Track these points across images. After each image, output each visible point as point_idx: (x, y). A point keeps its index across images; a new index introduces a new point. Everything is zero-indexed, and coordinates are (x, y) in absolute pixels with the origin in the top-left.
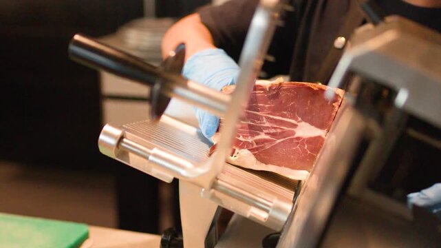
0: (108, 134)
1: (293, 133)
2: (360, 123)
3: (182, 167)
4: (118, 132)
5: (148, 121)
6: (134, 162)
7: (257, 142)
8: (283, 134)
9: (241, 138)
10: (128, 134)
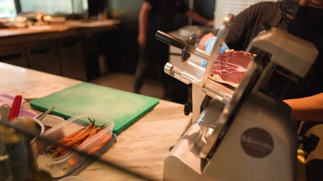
0: (168, 66)
1: (236, 70)
2: (255, 66)
3: (193, 79)
4: (171, 66)
5: (181, 60)
6: (176, 76)
7: (222, 72)
8: (232, 70)
9: (216, 71)
10: (175, 66)
